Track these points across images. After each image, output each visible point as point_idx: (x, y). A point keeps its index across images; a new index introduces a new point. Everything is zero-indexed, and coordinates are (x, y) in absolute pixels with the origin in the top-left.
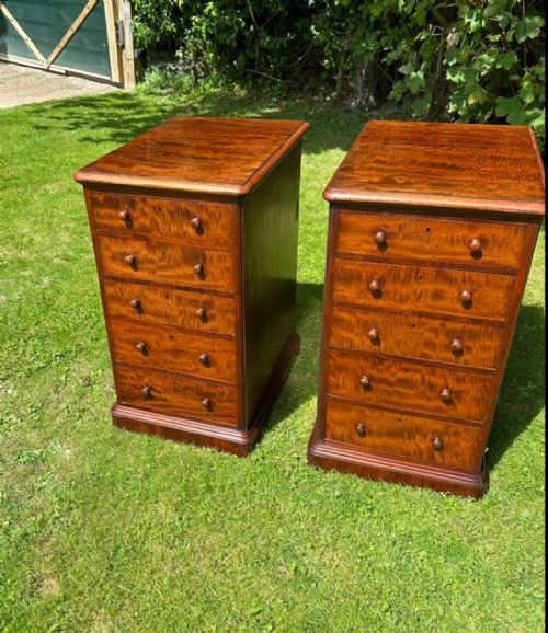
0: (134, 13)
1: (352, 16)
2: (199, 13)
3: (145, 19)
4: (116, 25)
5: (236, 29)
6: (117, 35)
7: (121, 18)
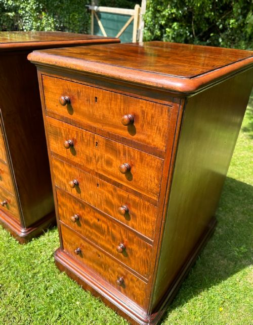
0: (145, 26)
1: (238, 34)
2: (170, 27)
3: (149, 29)
4: (137, 31)
5: (185, 36)
6: (137, 35)
7: (140, 28)
